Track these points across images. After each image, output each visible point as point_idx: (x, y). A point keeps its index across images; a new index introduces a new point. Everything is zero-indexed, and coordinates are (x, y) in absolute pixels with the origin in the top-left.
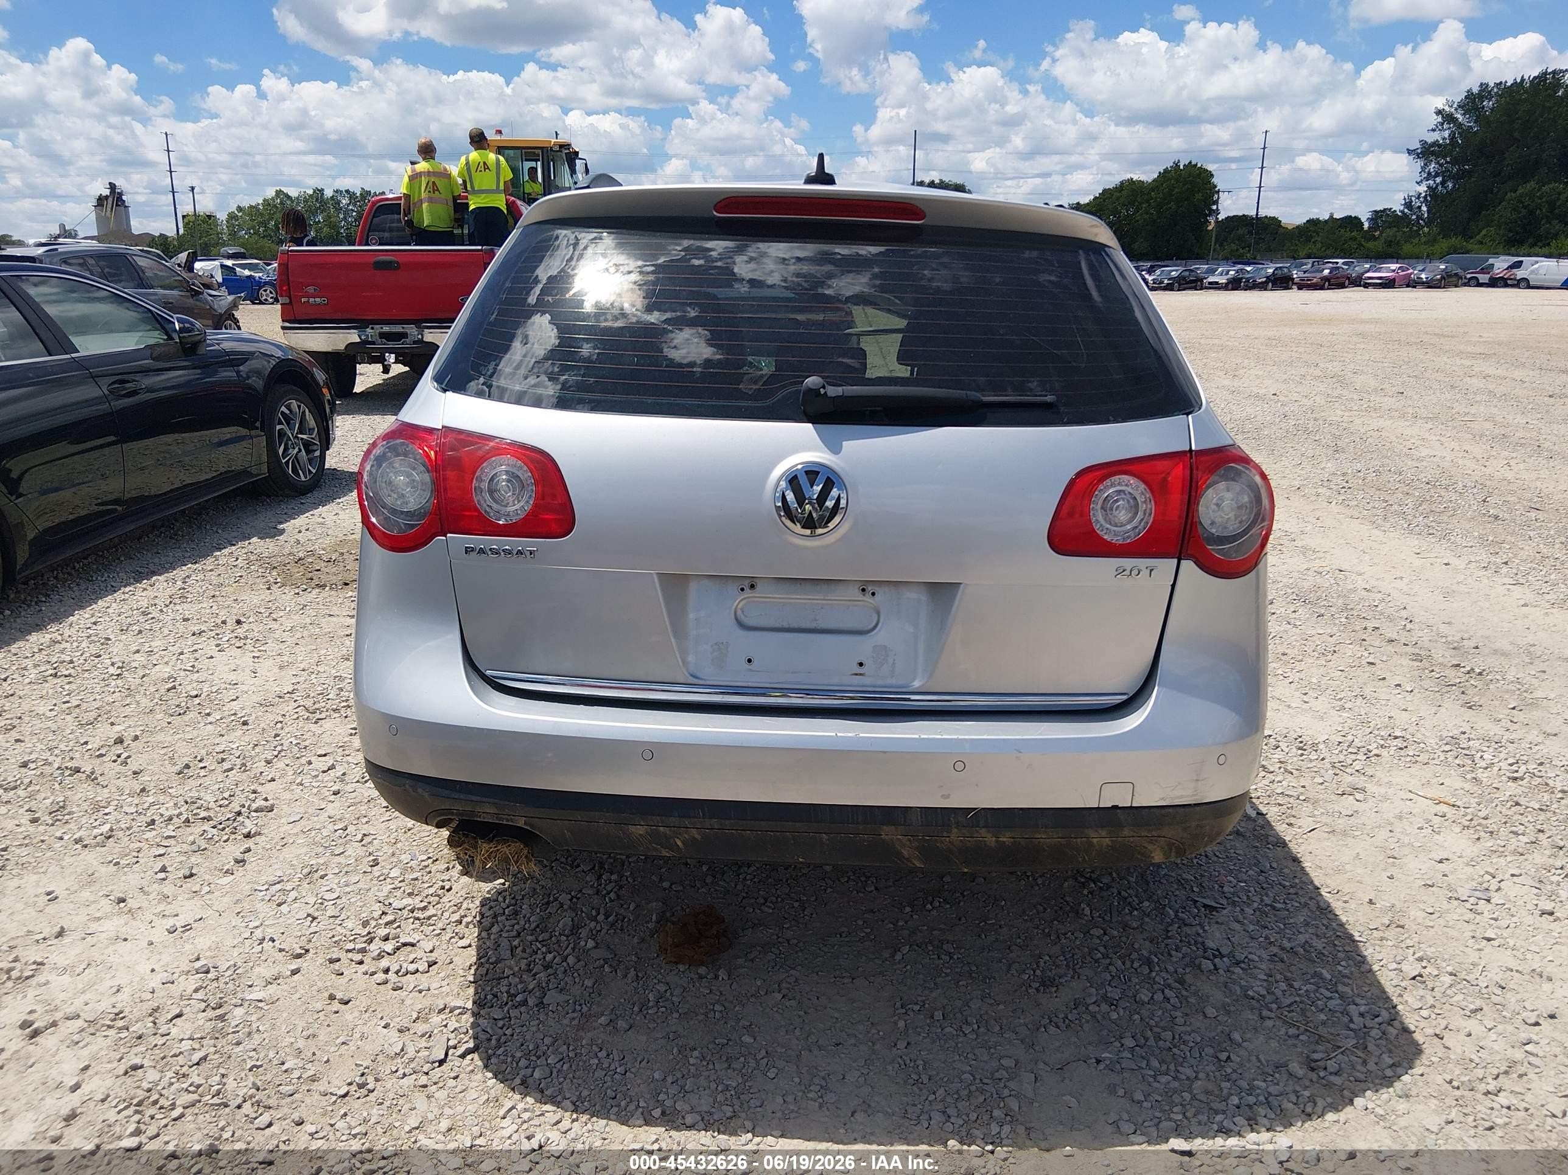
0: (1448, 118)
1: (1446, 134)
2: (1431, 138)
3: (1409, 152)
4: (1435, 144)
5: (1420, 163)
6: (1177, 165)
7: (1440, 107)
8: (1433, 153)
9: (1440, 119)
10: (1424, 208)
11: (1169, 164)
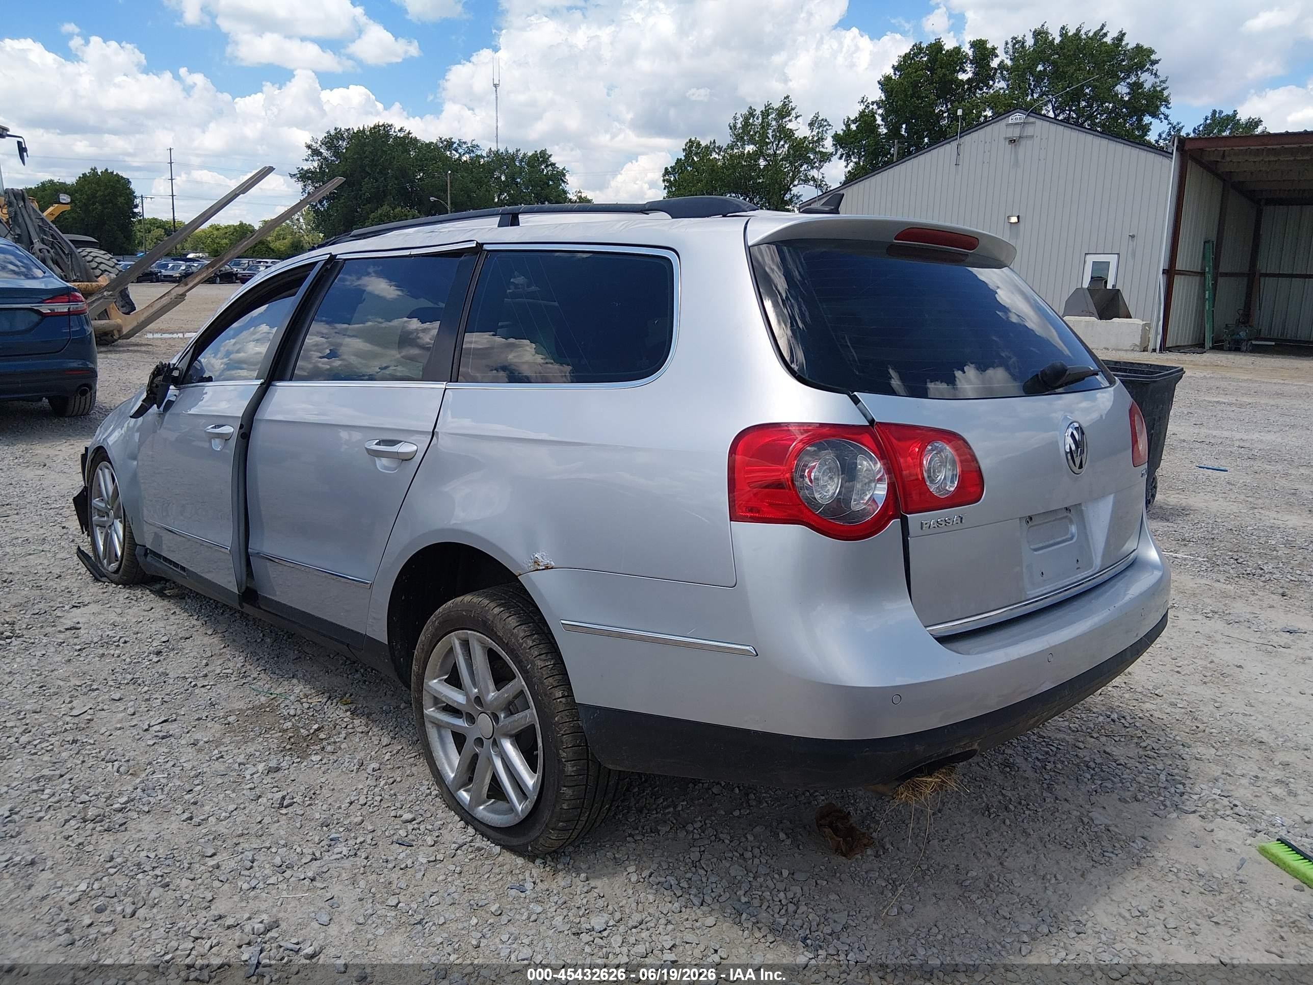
0: (316, 152)
1: (316, 164)
2: (306, 166)
3: (292, 176)
4: (308, 171)
5: (300, 185)
6: (94, 170)
7: (309, 143)
8: (309, 178)
9: (310, 152)
10: (301, 220)
11: (87, 171)
